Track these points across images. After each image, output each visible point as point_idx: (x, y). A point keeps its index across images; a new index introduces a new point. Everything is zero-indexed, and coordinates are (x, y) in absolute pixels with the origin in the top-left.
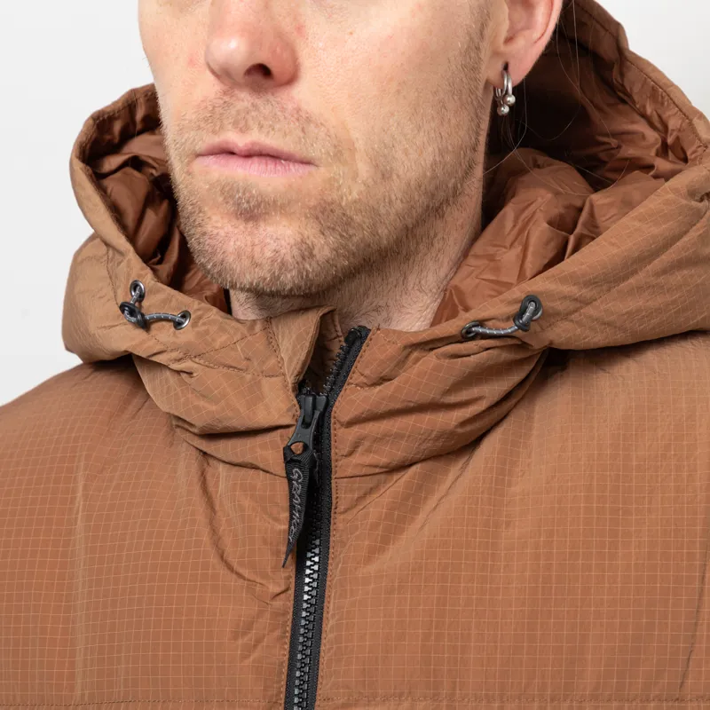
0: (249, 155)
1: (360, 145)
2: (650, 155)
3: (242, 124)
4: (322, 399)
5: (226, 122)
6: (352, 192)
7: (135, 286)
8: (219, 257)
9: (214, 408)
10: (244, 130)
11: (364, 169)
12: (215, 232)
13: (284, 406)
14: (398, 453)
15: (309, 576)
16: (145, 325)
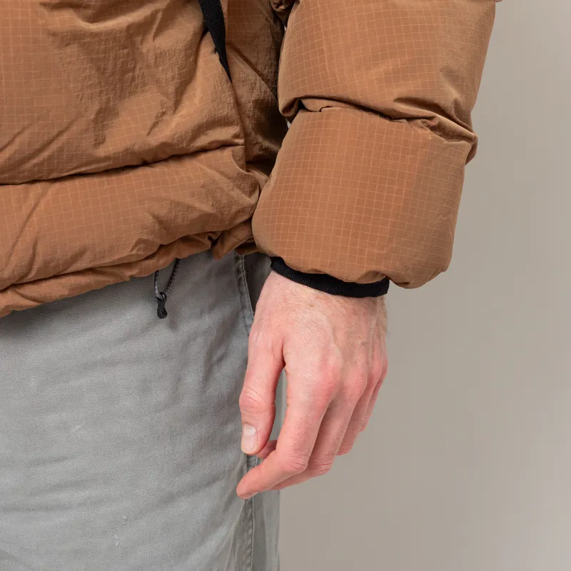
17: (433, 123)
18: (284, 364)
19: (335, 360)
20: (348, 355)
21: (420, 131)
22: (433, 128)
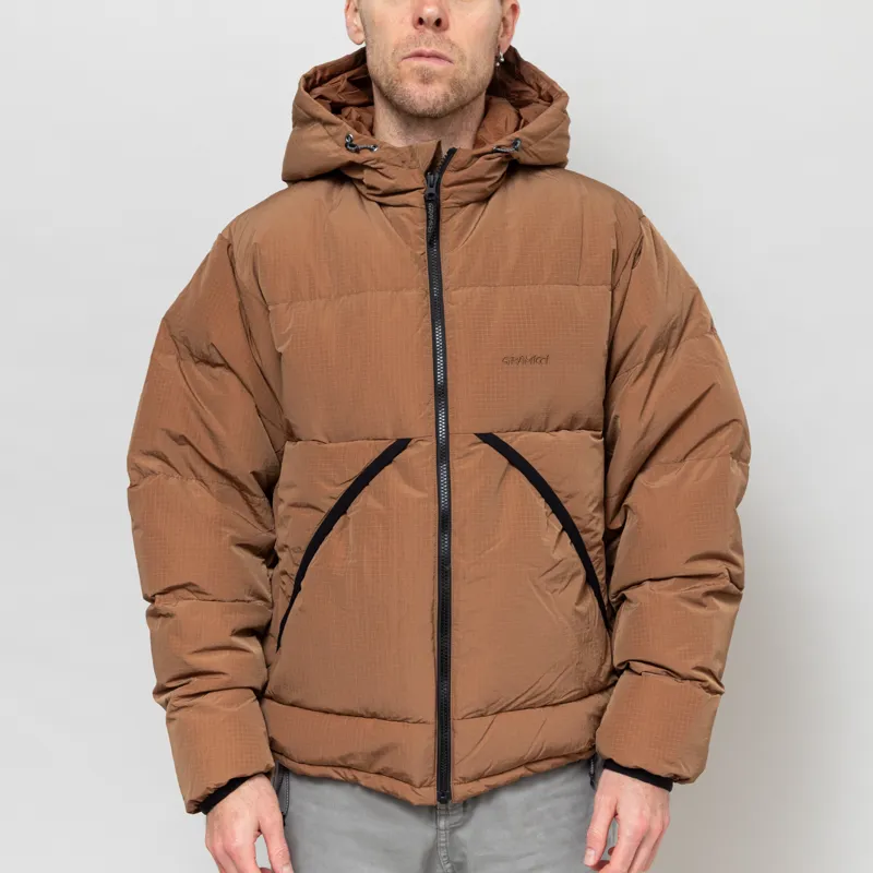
0: (429, 56)
1: (468, 58)
2: (536, 99)
3: (429, 43)
4: (437, 176)
6: (464, 76)
7: (348, 137)
8: (412, 98)
9: (392, 182)
10: (429, 46)
11: (468, 67)
13: (420, 180)
14: (467, 198)
16: (357, 151)
17: (705, 685)
18: (616, 814)
19: (647, 813)
20: (653, 811)
21: (698, 690)
22: (704, 688)
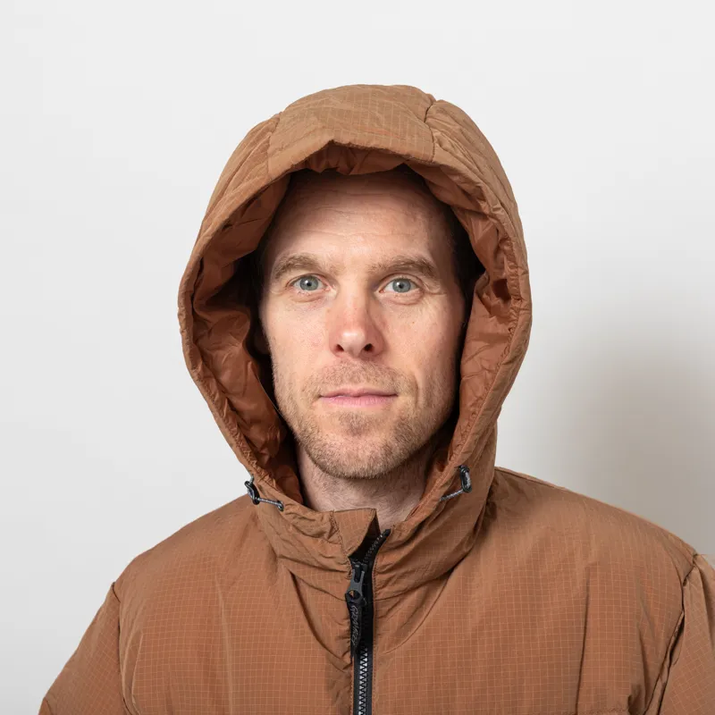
0: (358, 396)
3: (356, 378)
5: (344, 378)
10: (358, 382)
12: (333, 443)
15: (362, 675)
